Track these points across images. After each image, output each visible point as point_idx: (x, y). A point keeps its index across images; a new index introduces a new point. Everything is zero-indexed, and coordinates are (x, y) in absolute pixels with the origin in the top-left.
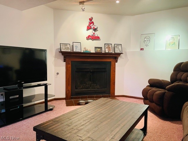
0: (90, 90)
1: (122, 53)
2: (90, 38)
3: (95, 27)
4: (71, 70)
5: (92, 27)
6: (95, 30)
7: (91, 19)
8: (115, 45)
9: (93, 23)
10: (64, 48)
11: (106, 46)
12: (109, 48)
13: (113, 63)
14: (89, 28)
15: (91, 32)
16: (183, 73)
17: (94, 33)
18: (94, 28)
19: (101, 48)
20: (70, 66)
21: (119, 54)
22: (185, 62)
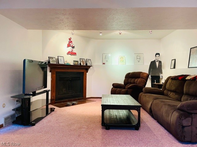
0: (69, 95)
1: (91, 66)
2: (70, 53)
3: (74, 46)
4: (56, 78)
5: (71, 45)
6: (73, 47)
7: (70, 39)
8: (87, 60)
9: (71, 42)
10: (51, 60)
11: (81, 61)
12: (83, 62)
13: (85, 73)
14: (69, 46)
15: (70, 49)
16: (131, 79)
17: (72, 50)
18: (72, 46)
19: (77, 61)
20: (55, 75)
21: (90, 67)
22: (131, 72)
